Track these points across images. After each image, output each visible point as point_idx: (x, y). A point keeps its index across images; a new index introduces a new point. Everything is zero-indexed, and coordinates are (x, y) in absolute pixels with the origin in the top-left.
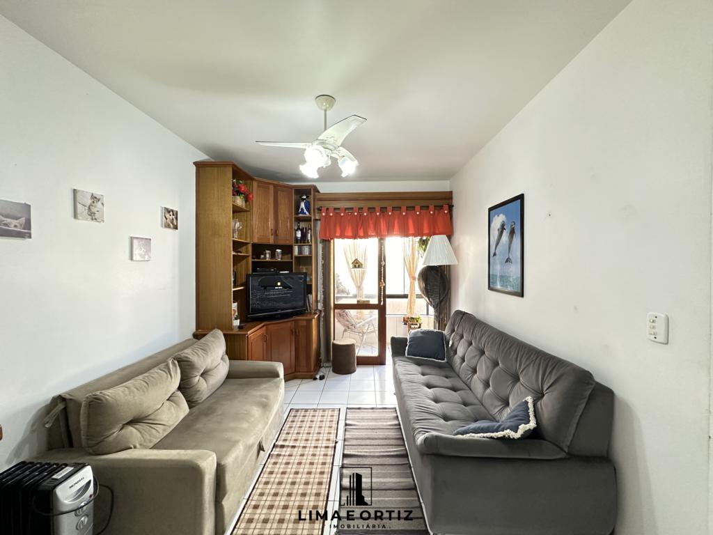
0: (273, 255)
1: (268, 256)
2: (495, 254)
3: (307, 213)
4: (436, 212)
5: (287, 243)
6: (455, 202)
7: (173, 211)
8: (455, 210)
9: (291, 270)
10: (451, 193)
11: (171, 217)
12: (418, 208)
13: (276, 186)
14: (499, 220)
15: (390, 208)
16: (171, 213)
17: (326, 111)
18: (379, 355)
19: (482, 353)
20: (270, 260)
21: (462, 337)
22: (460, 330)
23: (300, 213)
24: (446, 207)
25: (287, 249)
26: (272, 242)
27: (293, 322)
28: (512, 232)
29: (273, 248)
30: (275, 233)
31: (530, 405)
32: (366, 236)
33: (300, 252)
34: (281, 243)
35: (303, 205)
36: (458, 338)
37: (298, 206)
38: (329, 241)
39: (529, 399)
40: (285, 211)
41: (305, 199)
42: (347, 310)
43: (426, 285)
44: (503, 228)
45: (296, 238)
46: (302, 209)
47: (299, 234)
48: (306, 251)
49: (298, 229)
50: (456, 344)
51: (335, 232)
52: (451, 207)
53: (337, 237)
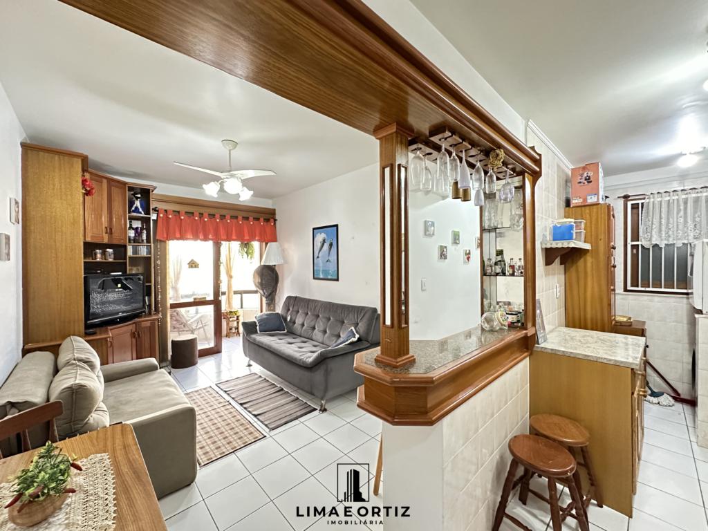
0: (104, 253)
1: (99, 256)
2: (318, 257)
3: (143, 213)
4: (265, 223)
5: (122, 242)
6: (277, 217)
8: (277, 223)
9: (124, 271)
10: (275, 210)
12: (251, 218)
13: (110, 180)
14: (320, 237)
15: (228, 217)
16: (17, 205)
17: (230, 151)
18: (216, 346)
20: (101, 261)
21: (298, 312)
22: (296, 308)
23: (134, 211)
24: (272, 220)
25: (120, 249)
26: (106, 241)
27: (134, 325)
28: (331, 245)
29: (103, 247)
30: (110, 231)
32: (206, 239)
33: (135, 252)
34: (115, 242)
35: (137, 203)
36: (294, 313)
37: (131, 203)
38: (165, 242)
39: (353, 328)
40: (118, 207)
41: (139, 198)
42: (178, 309)
43: (262, 280)
44: (324, 241)
45: (129, 237)
46: (136, 208)
47: (132, 234)
48: (143, 252)
49: (131, 228)
50: (293, 318)
51: (175, 233)
52: (275, 220)
53: (178, 239)
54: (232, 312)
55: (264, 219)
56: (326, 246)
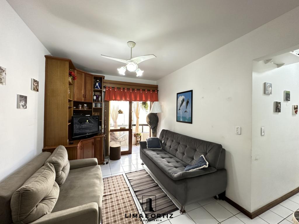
0: (83, 107)
1: (80, 107)
2: (180, 109)
3: (99, 88)
4: (153, 92)
5: (90, 101)
6: (159, 89)
7: (37, 81)
8: (159, 92)
9: (91, 115)
10: (157, 86)
11: (36, 84)
12: (146, 90)
13: (86, 74)
15: (136, 89)
16: (36, 82)
17: (131, 48)
18: (129, 150)
19: (179, 143)
20: (81, 109)
21: (168, 139)
22: (167, 137)
23: (96, 88)
24: (156, 91)
25: (90, 105)
26: (83, 101)
27: (94, 139)
28: (188, 102)
29: (83, 104)
30: (85, 96)
31: (204, 157)
32: (126, 100)
33: (96, 106)
34: (87, 101)
35: (97, 84)
36: (166, 139)
37: (95, 84)
38: (109, 102)
39: (203, 156)
40: (89, 87)
41: (98, 82)
42: (114, 132)
43: (150, 121)
44: (183, 100)
45: (94, 99)
46: (97, 86)
47: (95, 98)
48: (99, 106)
49: (95, 95)
50: (165, 142)
51: (112, 98)
52: (158, 91)
53: (113, 100)
54: (138, 134)
55: (152, 90)
56: (185, 103)
